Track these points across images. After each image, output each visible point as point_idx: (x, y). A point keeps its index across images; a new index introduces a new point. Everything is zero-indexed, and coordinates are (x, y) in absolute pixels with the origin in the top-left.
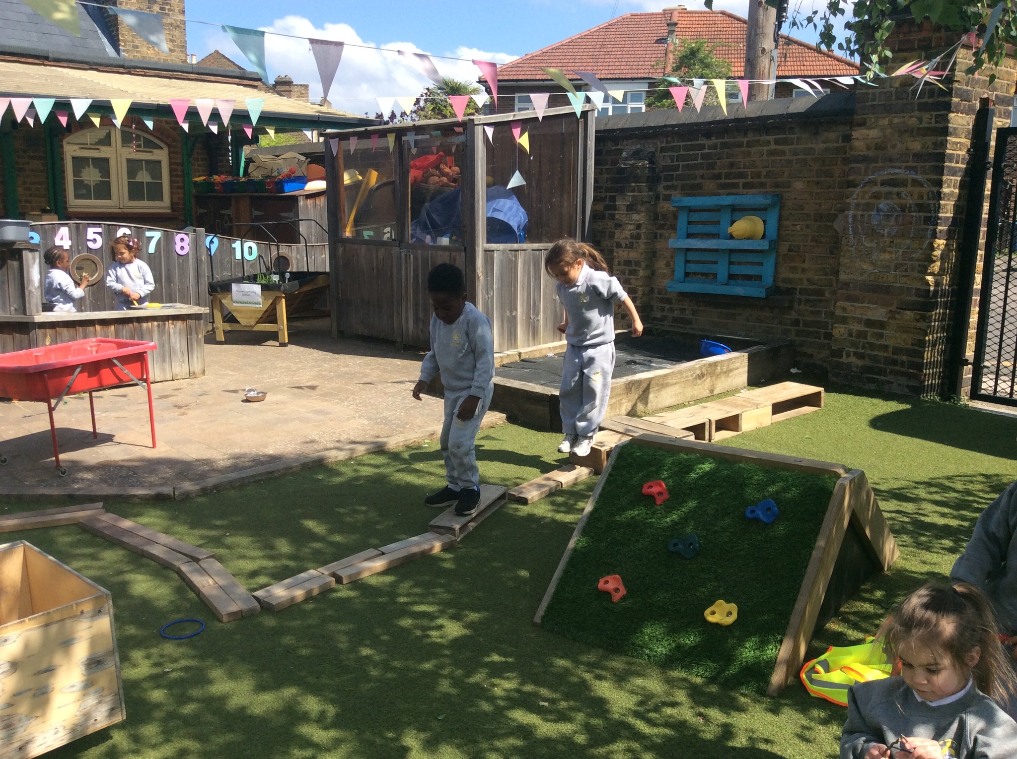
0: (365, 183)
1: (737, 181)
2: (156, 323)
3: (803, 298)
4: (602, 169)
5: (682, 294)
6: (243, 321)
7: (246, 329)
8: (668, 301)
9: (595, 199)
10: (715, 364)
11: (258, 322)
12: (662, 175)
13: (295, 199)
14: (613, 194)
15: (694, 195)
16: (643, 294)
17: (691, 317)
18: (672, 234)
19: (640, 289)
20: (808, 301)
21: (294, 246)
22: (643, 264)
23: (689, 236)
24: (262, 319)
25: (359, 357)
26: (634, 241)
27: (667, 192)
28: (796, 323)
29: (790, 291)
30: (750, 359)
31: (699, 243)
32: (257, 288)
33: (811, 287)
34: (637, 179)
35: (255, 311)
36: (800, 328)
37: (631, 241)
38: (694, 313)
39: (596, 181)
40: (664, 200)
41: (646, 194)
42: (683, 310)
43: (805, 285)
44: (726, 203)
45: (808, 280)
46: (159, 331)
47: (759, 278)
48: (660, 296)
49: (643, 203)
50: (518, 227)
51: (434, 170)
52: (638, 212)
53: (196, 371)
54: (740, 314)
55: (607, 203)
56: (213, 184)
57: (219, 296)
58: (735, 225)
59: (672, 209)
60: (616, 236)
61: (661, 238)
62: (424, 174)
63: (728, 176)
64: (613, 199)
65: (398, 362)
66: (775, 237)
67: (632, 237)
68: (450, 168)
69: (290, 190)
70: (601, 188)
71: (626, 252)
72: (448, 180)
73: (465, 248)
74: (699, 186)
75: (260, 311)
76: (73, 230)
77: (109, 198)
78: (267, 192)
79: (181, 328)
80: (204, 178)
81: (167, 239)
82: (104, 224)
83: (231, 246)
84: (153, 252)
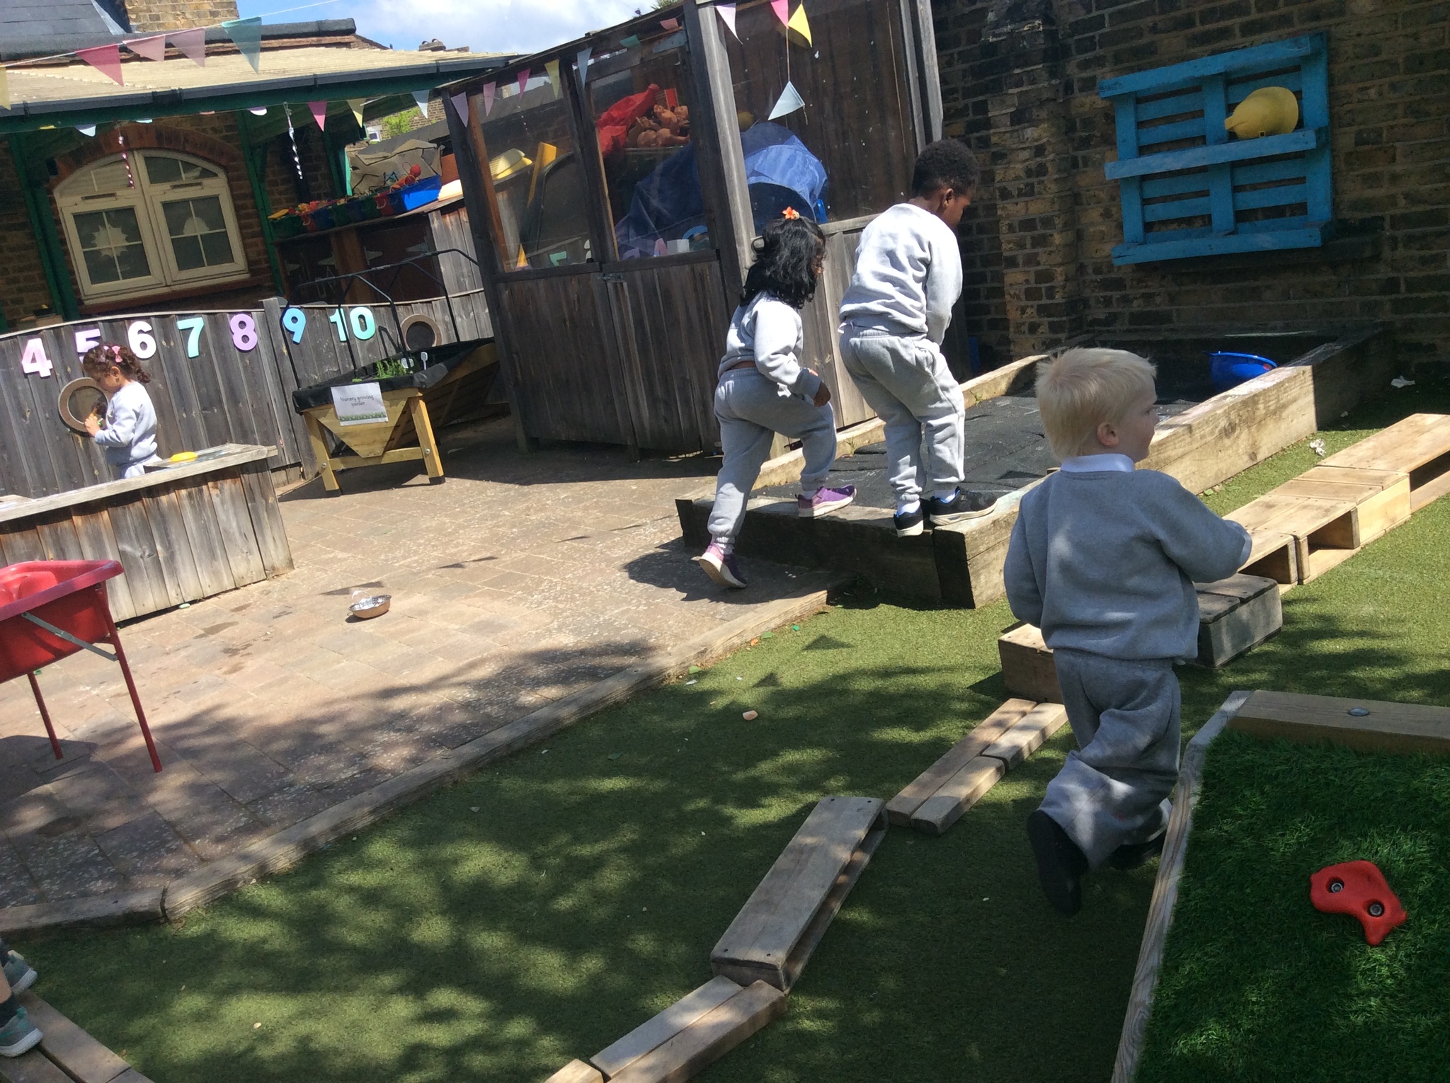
0: (536, 169)
1: (1228, 23)
2: (184, 492)
3: (1400, 233)
4: (952, 55)
5: (1140, 267)
6: (363, 451)
7: (371, 463)
8: (1118, 284)
9: (948, 116)
10: (1252, 400)
11: (387, 449)
12: (1071, 41)
13: (423, 219)
14: (981, 98)
15: (1140, 69)
16: (1066, 280)
17: (1168, 308)
18: (1109, 154)
19: (1059, 270)
20: (1410, 239)
21: (438, 301)
22: (1058, 222)
23: (1143, 150)
24: (394, 442)
25: (564, 485)
26: (1034, 180)
27: (1086, 74)
28: (1391, 286)
29: (1370, 226)
30: (1316, 376)
31: (1166, 160)
32: (373, 389)
33: (1414, 209)
34: (1024, 59)
35: (379, 430)
36: (1400, 297)
37: (1030, 180)
38: (1172, 299)
39: (943, 80)
40: (1081, 90)
41: (1044, 85)
42: (1148, 297)
43: (1402, 207)
44: (1214, 71)
45: (1407, 196)
46: (193, 506)
47: (1300, 208)
48: (1099, 277)
49: (1042, 104)
50: (811, 193)
51: (645, 119)
52: (1034, 123)
53: (277, 564)
54: (1268, 287)
55: (971, 117)
56: (298, 219)
57: (315, 413)
58: (1238, 111)
59: (1100, 104)
60: (998, 178)
61: (1086, 165)
62: (628, 130)
63: (1206, 17)
64: (982, 108)
65: (632, 485)
66: (1323, 120)
67: (1029, 172)
68: (673, 110)
69: (414, 204)
70: (954, 91)
71: (1021, 205)
72: (672, 132)
73: (718, 251)
74: (1151, 50)
75: (386, 428)
76: (51, 340)
77: (147, 272)
78: (381, 216)
79: (234, 490)
80: (286, 211)
81: (217, 329)
82: (102, 321)
83: (328, 320)
84: (197, 354)
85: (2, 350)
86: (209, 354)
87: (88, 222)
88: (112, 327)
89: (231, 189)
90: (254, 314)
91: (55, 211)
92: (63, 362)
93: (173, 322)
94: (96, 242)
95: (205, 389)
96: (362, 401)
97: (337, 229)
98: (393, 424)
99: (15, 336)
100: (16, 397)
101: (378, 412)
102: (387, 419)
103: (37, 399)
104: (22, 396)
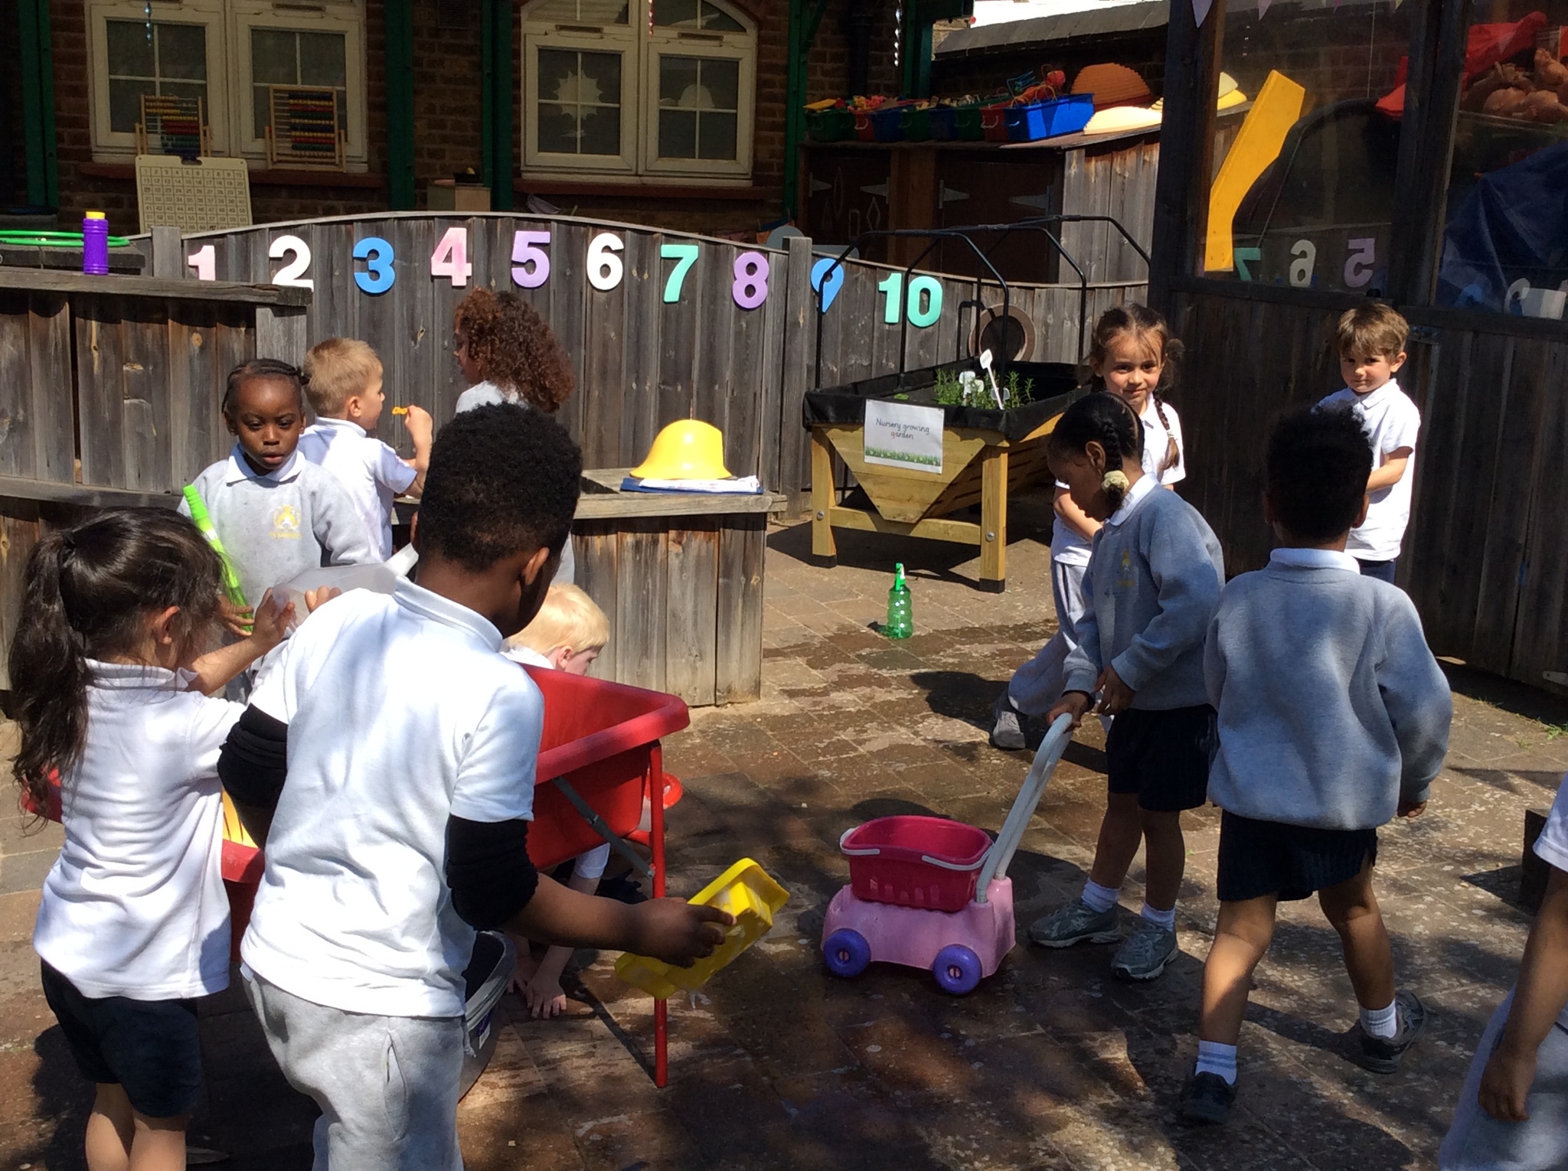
2: (629, 538)
6: (888, 509)
7: (894, 531)
11: (928, 515)
21: (1042, 290)
24: (941, 508)
32: (933, 418)
35: (924, 483)
46: (637, 564)
51: (1510, 68)
53: (736, 685)
56: (852, 118)
57: (829, 431)
69: (1045, 134)
75: (935, 483)
76: (480, 235)
77: (615, 149)
78: (983, 139)
79: (703, 553)
80: (833, 102)
81: (715, 265)
82: (558, 221)
83: (876, 286)
84: (676, 299)
85: (410, 234)
86: (693, 302)
87: (556, 62)
88: (569, 232)
89: (760, 54)
90: (773, 256)
91: (517, 38)
92: (488, 270)
93: (656, 245)
94: (560, 92)
95: (672, 353)
96: (909, 432)
97: (904, 144)
98: (949, 480)
99: (433, 218)
100: (412, 309)
101: (930, 455)
102: (940, 469)
103: (438, 318)
104: (419, 309)
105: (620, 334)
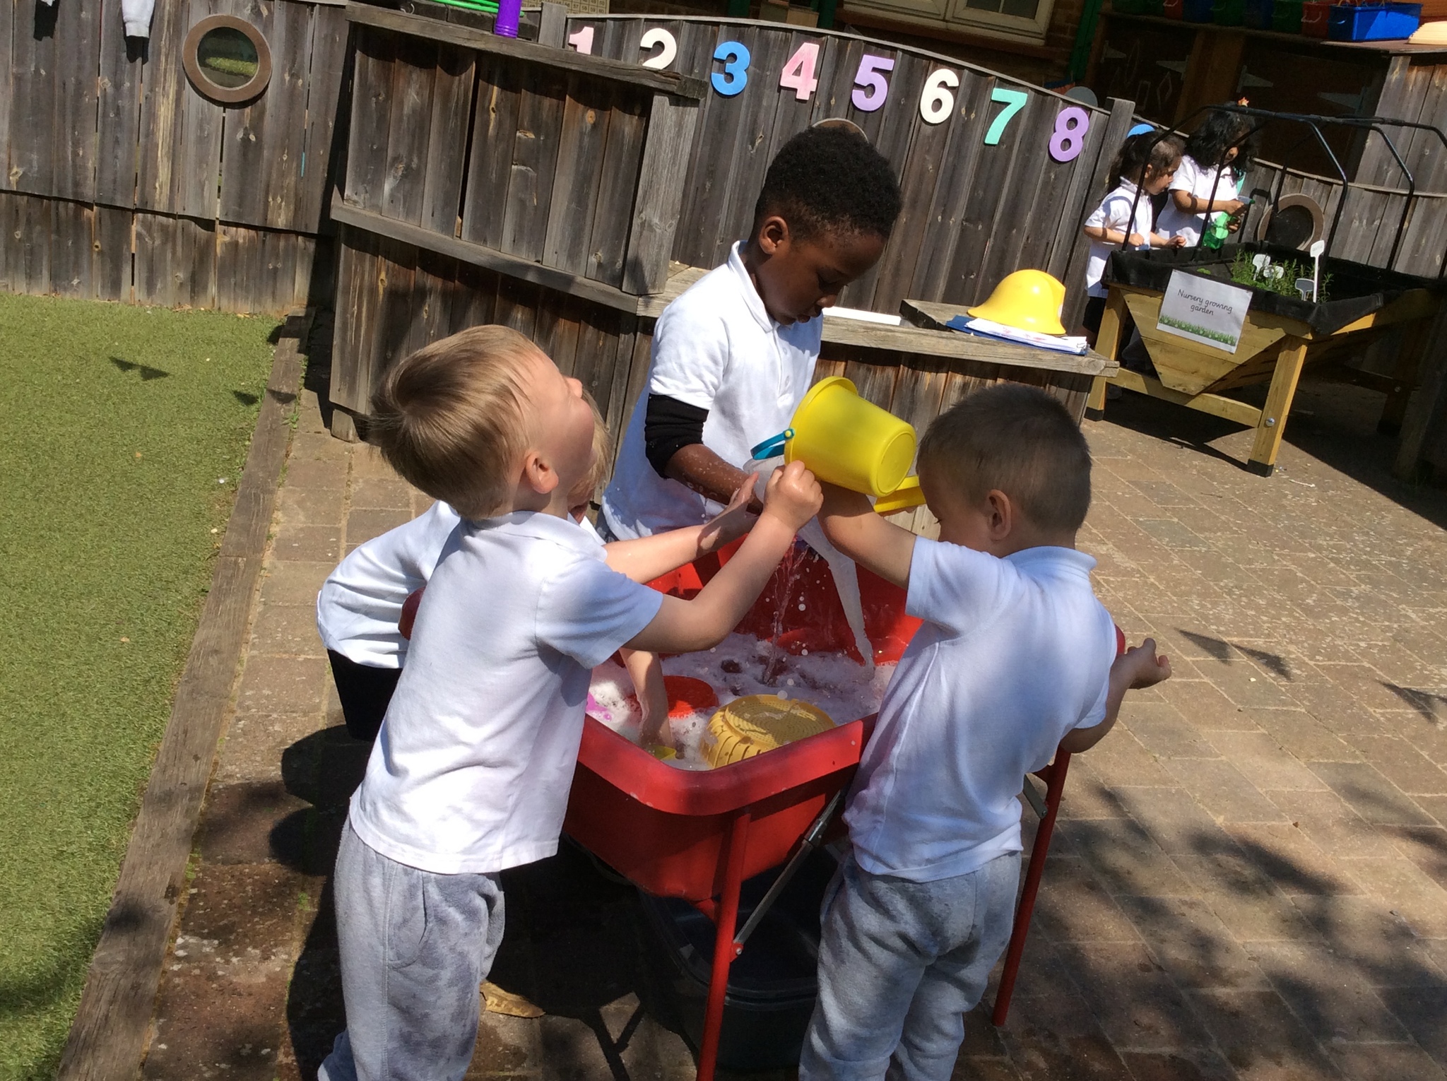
35: (1211, 359)
57: (1128, 292)
76: (831, 53)
81: (1040, 115)
84: (996, 142)
85: (768, 43)
86: (1010, 148)
88: (911, 65)
90: (1095, 114)
92: (831, 88)
93: (988, 86)
95: (981, 193)
96: (1210, 308)
97: (1213, 26)
98: (1241, 360)
99: (791, 31)
100: (755, 115)
101: (1226, 333)
102: (1234, 349)
103: (777, 126)
104: (762, 116)
105: (937, 169)
